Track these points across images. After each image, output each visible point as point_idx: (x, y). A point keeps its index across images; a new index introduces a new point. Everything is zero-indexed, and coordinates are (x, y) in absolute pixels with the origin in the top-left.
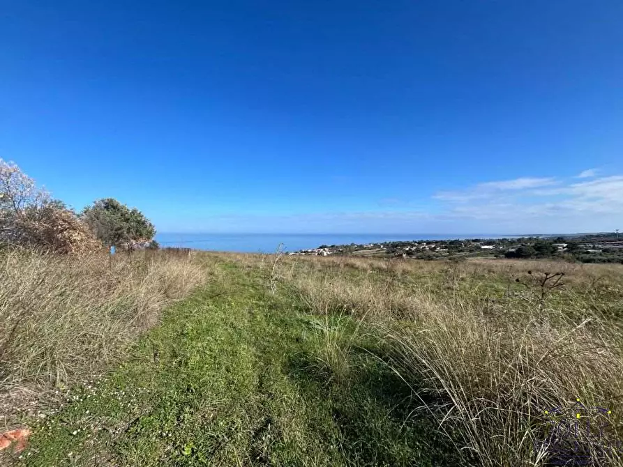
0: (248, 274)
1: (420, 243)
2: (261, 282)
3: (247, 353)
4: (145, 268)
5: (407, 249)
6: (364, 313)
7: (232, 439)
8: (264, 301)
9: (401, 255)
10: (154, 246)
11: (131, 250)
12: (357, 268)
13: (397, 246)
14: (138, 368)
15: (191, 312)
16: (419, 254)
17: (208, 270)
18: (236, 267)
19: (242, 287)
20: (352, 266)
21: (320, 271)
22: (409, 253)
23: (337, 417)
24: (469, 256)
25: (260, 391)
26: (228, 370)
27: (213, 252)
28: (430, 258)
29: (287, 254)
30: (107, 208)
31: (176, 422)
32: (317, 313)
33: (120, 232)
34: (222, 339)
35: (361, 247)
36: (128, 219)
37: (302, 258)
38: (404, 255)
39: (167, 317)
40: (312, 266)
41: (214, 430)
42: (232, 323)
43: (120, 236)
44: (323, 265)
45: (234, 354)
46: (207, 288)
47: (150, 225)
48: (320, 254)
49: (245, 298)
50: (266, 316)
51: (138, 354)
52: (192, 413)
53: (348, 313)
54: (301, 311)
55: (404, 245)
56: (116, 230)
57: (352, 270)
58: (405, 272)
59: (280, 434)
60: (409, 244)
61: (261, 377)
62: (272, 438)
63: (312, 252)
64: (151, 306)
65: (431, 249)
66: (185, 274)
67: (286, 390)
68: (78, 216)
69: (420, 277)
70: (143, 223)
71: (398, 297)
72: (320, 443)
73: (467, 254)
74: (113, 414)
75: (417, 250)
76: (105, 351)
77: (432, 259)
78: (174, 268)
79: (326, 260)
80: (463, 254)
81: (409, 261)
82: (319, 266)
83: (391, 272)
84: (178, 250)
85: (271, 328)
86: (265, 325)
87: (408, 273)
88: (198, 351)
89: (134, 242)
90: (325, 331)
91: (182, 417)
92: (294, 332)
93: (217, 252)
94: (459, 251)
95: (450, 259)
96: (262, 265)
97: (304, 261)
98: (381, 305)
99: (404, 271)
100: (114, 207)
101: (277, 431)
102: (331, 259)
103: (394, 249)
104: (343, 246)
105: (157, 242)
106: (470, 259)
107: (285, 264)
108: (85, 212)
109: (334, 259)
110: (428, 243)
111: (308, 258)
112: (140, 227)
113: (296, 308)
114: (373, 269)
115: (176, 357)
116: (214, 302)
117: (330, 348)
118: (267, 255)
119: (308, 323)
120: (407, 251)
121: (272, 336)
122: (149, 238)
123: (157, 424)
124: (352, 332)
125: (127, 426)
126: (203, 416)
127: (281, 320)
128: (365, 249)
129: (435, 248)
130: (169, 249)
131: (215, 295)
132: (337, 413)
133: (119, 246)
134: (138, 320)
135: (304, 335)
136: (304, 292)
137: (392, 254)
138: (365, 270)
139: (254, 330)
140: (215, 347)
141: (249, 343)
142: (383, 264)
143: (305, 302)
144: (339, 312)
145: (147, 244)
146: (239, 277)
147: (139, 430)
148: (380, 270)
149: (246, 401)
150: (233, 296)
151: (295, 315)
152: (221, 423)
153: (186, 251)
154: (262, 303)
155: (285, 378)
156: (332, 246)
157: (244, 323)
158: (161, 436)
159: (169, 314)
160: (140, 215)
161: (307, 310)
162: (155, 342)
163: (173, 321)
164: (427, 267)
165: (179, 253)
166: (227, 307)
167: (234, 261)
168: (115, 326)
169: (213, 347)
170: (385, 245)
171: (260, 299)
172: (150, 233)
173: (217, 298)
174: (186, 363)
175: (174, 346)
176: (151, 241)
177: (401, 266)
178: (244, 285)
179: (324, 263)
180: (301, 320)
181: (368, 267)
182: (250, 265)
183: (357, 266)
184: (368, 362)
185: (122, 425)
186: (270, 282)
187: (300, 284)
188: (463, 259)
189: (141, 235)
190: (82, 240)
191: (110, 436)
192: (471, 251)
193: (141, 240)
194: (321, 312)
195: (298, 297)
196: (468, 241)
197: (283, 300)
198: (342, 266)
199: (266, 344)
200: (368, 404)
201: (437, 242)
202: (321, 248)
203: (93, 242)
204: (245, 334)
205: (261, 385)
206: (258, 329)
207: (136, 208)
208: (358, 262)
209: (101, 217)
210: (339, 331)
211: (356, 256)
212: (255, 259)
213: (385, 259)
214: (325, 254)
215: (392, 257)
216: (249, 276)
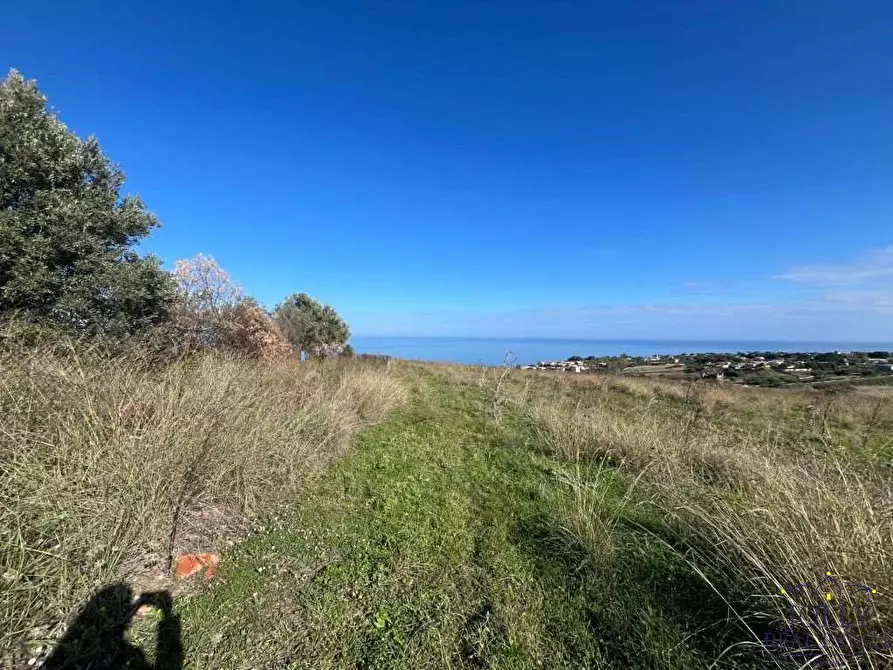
0: (463, 394)
1: (750, 356)
2: (480, 405)
3: (459, 504)
4: (337, 380)
5: (726, 366)
6: (642, 466)
7: (437, 621)
8: (484, 434)
9: (714, 376)
10: (348, 353)
11: (323, 356)
12: (631, 394)
13: (705, 361)
14: (327, 503)
15: (389, 440)
16: (749, 376)
17: (410, 385)
18: (447, 383)
19: (454, 412)
20: (623, 391)
21: (568, 395)
22: (730, 374)
23: (594, 624)
24: (861, 383)
25: (476, 562)
26: (433, 524)
27: (418, 362)
28: (772, 384)
29: (518, 367)
30: (298, 304)
31: (368, 582)
32: (564, 459)
33: (311, 334)
34: (427, 480)
35: (639, 361)
36: (320, 319)
37: (541, 374)
38: (719, 377)
39: (361, 443)
40: (556, 387)
41: (413, 603)
42: (441, 461)
43: (310, 339)
44: (575, 385)
45: (441, 503)
46: (409, 409)
47: (344, 325)
48: (570, 370)
49: (459, 427)
50: (486, 456)
51: (327, 486)
52: (387, 574)
53: (613, 463)
54: (538, 452)
55: (720, 359)
56: (308, 332)
57: (623, 396)
58: (720, 406)
59: (503, 630)
60: (729, 357)
61: (477, 542)
62: (492, 634)
63: (557, 366)
64: (343, 428)
65: (774, 368)
66: (382, 389)
67: (513, 569)
68: (270, 315)
69: (750, 415)
70: (336, 323)
71: (709, 445)
72: (565, 659)
73: (858, 378)
74: (299, 555)
75: (747, 369)
76: (292, 477)
77: (776, 386)
78: (371, 381)
79: (579, 378)
80: (847, 379)
81: (729, 387)
82: (568, 389)
83: (693, 403)
84: (375, 357)
85: (493, 474)
86: (484, 467)
87: (726, 407)
88: (396, 493)
89: (326, 346)
90: (575, 488)
91: (374, 576)
92: (528, 484)
93: (423, 362)
94: (839, 374)
95: (815, 387)
96: (482, 382)
97: (544, 379)
98: (674, 458)
99: (718, 402)
100: (304, 303)
101: (498, 624)
102: (588, 377)
103: (701, 366)
104: (606, 359)
105: (352, 346)
106: (865, 387)
107: (516, 382)
108: (277, 310)
109: (592, 378)
110: (769, 357)
111: (550, 375)
112: (333, 329)
113: (531, 448)
114: (660, 397)
115: (370, 496)
116: (417, 429)
117: (582, 515)
118: (490, 368)
119: (548, 473)
120: (725, 370)
121: (495, 485)
122: (342, 342)
123: (346, 578)
124: (621, 494)
125: (312, 575)
126: (401, 581)
127: (508, 463)
128: (646, 364)
129: (783, 366)
130: (365, 357)
131: (419, 420)
132: (594, 619)
133: (310, 351)
134: (328, 444)
135: (543, 489)
136: (543, 426)
137: (698, 374)
138: (644, 398)
139: (469, 474)
140: (418, 491)
141: (462, 491)
142: (678, 390)
143: (543, 440)
144: (598, 461)
145: (340, 349)
146: (451, 397)
147: (326, 582)
148: (673, 399)
149: (457, 572)
150: (442, 422)
151: (529, 458)
152: (423, 596)
153: (384, 360)
154: (480, 436)
155: (513, 549)
156: (590, 358)
157: (456, 462)
158: (351, 595)
159: (363, 439)
160: (333, 313)
161: (548, 453)
162: (347, 474)
163: (367, 449)
164: (765, 399)
165: (377, 362)
166: (433, 436)
167: (445, 374)
168: (304, 448)
169: (414, 489)
170: (682, 358)
171: (478, 430)
172: (344, 334)
173: (422, 424)
174: (382, 507)
175: (369, 481)
176: (344, 345)
177: (713, 395)
178: (457, 409)
179: (576, 383)
180: (538, 468)
181: (651, 393)
182: (466, 381)
183: (631, 390)
184: (649, 548)
185: (308, 572)
186: (493, 407)
187: (537, 412)
188: (846, 388)
189: (334, 338)
190: (273, 343)
191: (295, 582)
192: (864, 374)
193: (334, 345)
194: (570, 457)
195: (534, 433)
196: (860, 355)
197: (511, 434)
198: (605, 389)
199: (485, 495)
200: (648, 615)
201: (787, 356)
202: (571, 360)
203: (283, 344)
204: (457, 478)
205: (478, 552)
206: (475, 473)
207: (329, 305)
208: (633, 385)
209: (292, 316)
210: (599, 490)
211: (630, 375)
212: (472, 373)
213: (683, 381)
214: (578, 370)
215: (696, 379)
216: (464, 397)
